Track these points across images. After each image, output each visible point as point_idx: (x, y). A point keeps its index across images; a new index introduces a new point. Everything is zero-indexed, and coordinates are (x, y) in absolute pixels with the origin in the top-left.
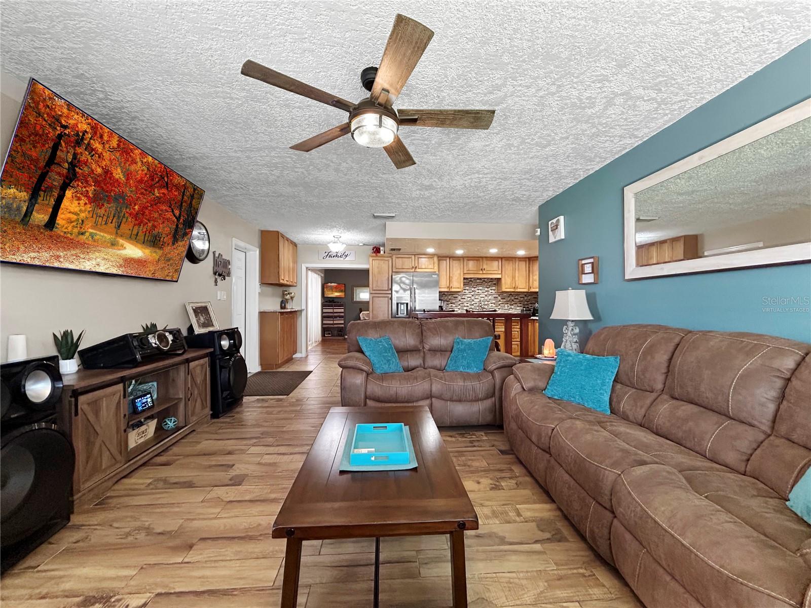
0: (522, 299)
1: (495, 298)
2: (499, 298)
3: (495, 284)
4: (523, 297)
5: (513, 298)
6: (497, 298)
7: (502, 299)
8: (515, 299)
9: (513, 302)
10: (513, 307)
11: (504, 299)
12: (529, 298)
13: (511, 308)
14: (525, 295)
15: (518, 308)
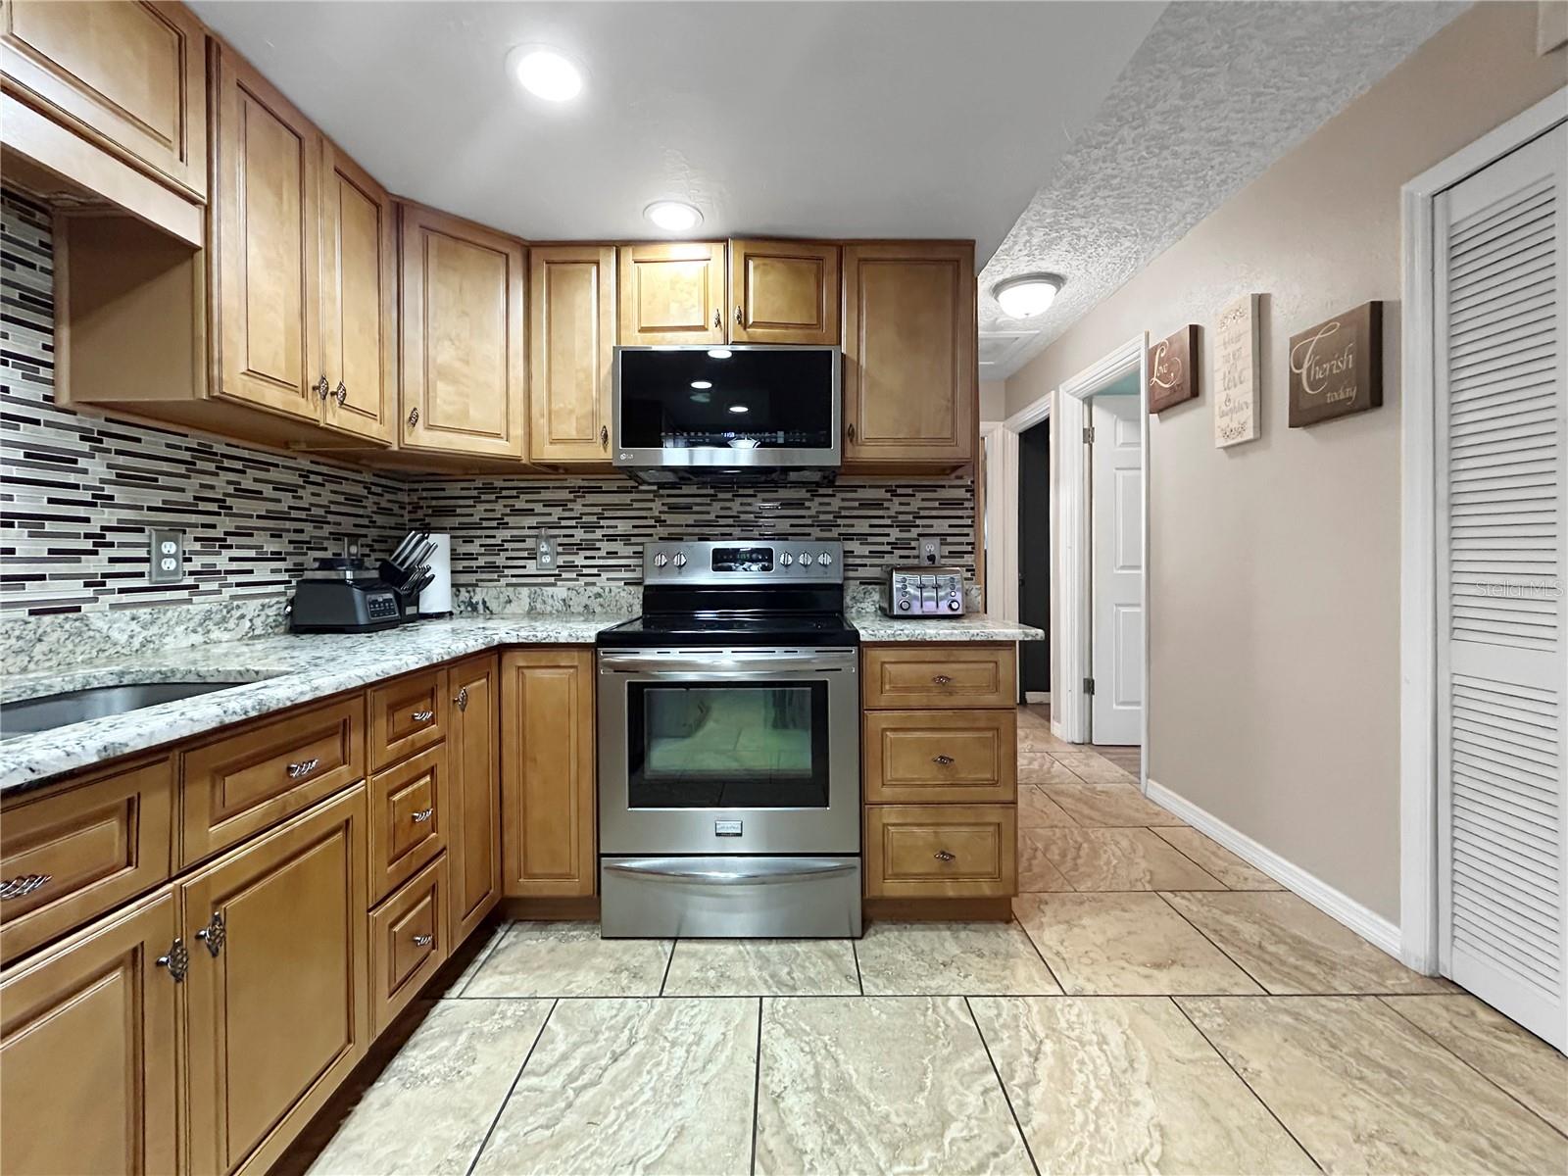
0: (287, 500)
1: (36, 455)
2: (96, 469)
3: (29, 300)
4: (292, 489)
5: (221, 484)
6: (67, 460)
7: (124, 478)
8: (242, 493)
9: (225, 524)
10: (222, 562)
11: (148, 481)
12: (326, 496)
13: (209, 572)
14: (305, 475)
15: (262, 571)
